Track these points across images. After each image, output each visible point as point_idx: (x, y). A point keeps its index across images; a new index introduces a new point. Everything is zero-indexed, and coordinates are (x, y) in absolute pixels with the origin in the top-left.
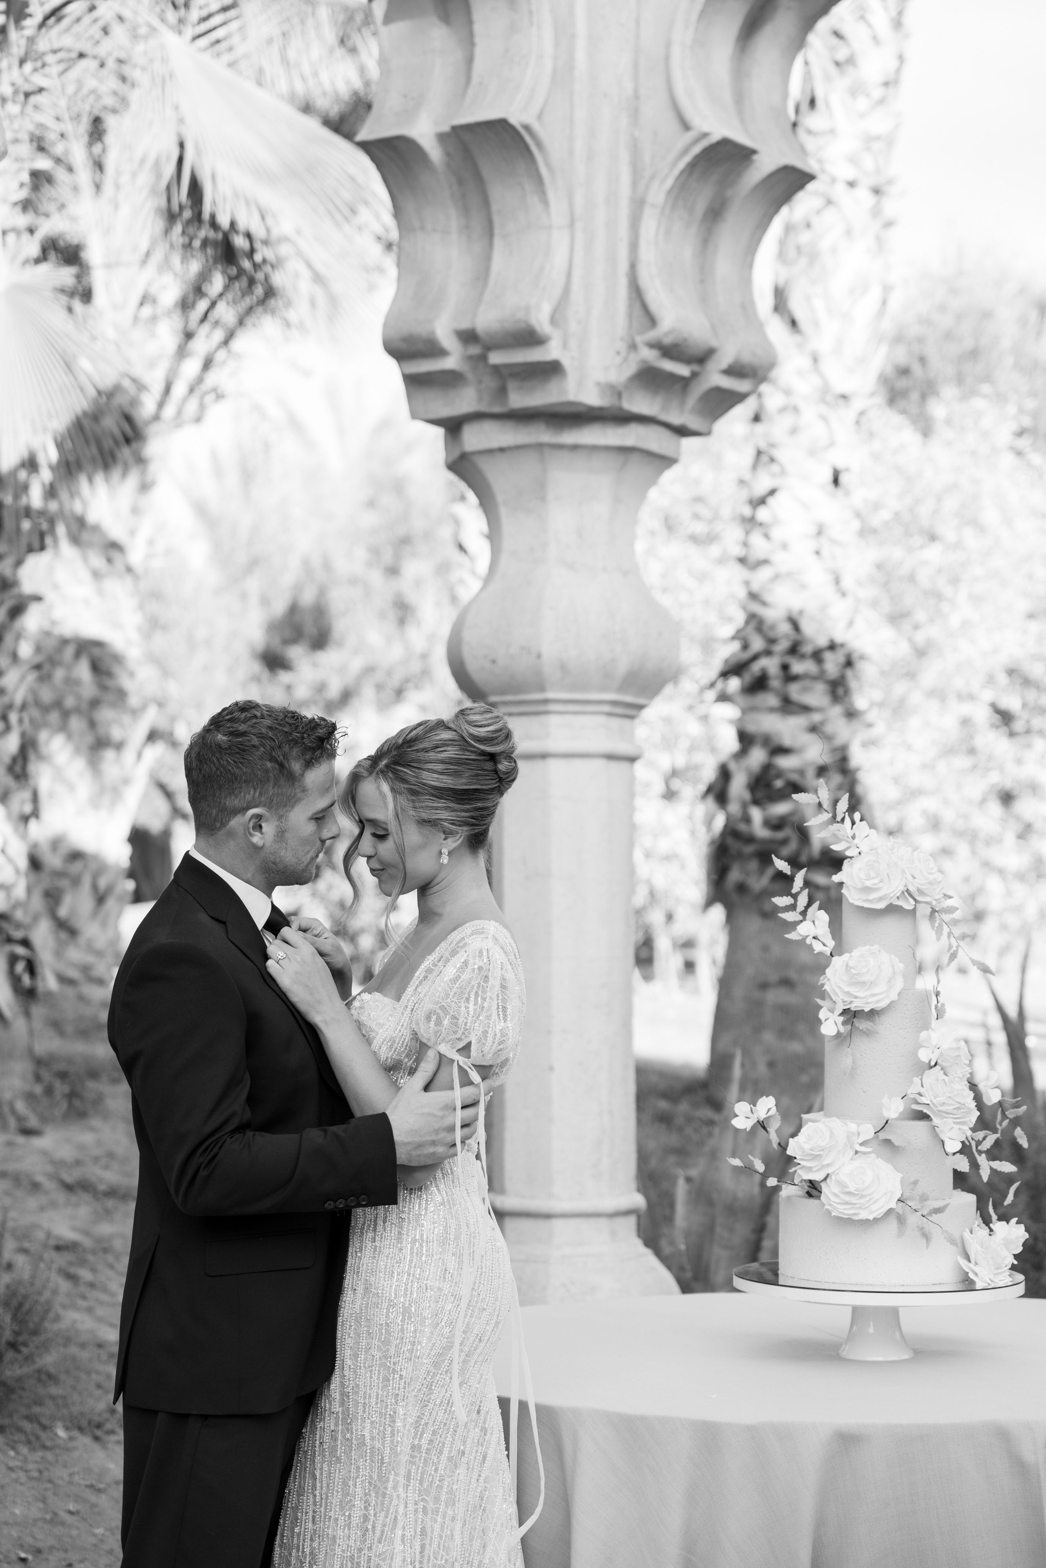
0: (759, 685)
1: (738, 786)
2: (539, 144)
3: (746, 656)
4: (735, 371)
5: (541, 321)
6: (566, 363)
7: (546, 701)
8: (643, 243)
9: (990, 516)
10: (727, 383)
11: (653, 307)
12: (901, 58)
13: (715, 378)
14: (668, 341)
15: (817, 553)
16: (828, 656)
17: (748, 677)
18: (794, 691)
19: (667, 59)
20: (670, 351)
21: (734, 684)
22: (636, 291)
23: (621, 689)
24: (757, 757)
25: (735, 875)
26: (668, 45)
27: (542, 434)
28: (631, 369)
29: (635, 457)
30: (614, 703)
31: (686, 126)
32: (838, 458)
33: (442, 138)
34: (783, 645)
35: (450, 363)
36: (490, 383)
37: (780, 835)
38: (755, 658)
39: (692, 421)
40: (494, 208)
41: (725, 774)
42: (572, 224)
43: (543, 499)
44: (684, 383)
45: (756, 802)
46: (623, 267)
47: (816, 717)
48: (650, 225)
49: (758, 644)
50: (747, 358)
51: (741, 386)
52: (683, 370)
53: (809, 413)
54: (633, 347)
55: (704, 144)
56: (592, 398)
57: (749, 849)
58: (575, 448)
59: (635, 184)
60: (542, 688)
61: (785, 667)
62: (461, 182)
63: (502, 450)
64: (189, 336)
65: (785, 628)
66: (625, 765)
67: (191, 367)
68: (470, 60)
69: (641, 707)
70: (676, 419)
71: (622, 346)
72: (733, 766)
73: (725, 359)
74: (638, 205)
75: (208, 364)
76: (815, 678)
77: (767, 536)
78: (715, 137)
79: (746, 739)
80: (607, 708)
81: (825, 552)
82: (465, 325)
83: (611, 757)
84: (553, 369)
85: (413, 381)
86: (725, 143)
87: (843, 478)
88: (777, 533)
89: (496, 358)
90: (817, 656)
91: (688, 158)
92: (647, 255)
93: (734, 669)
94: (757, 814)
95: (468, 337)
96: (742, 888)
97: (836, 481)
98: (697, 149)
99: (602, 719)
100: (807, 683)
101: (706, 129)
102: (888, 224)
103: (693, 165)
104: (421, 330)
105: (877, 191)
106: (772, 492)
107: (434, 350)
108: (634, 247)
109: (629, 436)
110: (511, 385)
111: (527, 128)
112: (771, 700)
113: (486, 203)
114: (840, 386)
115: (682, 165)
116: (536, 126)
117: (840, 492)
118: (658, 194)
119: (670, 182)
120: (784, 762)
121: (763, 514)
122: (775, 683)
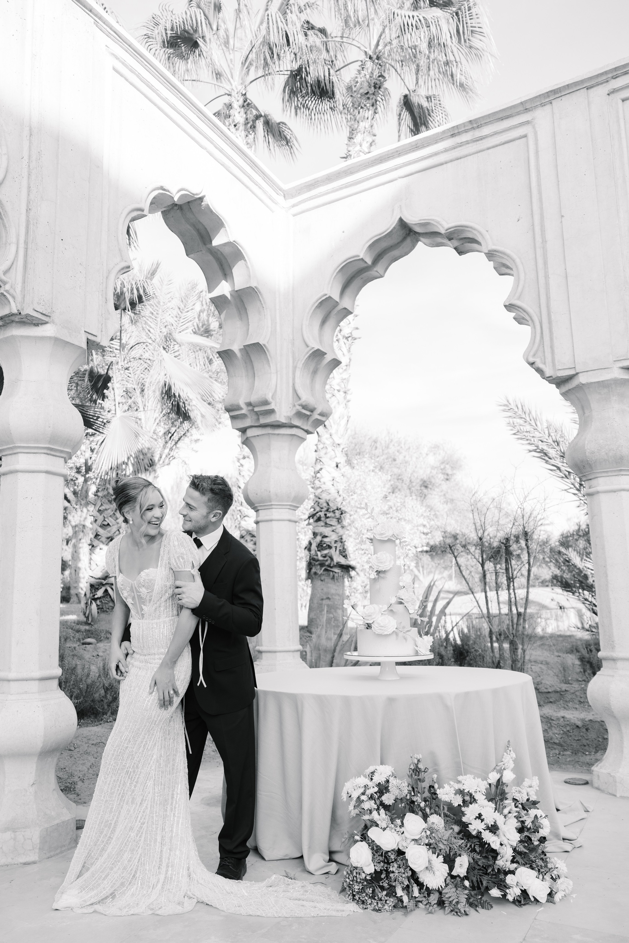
0: (319, 519)
1: (314, 547)
2: (268, 350)
3: (315, 512)
4: (321, 414)
5: (269, 398)
6: (276, 410)
7: (272, 505)
8: (296, 378)
9: (369, 487)
10: (319, 418)
11: (300, 395)
12: (350, 360)
13: (316, 416)
14: (304, 404)
15: (333, 485)
16: (336, 511)
17: (315, 518)
18: (328, 521)
19: (302, 329)
20: (304, 407)
21: (311, 521)
22: (295, 391)
23: (292, 501)
24: (319, 538)
25: (313, 570)
26: (302, 325)
27: (269, 431)
28: (294, 412)
29: (295, 437)
30: (290, 505)
31: (308, 346)
32: (338, 460)
33: (241, 350)
34: (325, 509)
35: (243, 412)
36: (255, 417)
37: (325, 559)
38: (317, 513)
39: (310, 429)
40: (255, 369)
41: (310, 544)
42: (277, 373)
43: (270, 449)
44: (308, 417)
45: (319, 551)
46: (291, 384)
47: (334, 528)
48: (298, 373)
49: (318, 509)
50: (325, 411)
51: (323, 419)
52: (308, 413)
53: (330, 449)
54: (294, 406)
55: (313, 350)
56: (283, 420)
57: (317, 563)
58: (278, 434)
59: (293, 363)
60: (271, 502)
61: (325, 515)
62: (245, 363)
63: (258, 436)
64: (166, 442)
65: (325, 505)
66: (294, 523)
67: (167, 451)
68: (248, 330)
69: (298, 507)
70: (306, 428)
71: (291, 406)
72: (312, 541)
73: (318, 411)
74: (295, 368)
75: (171, 449)
76: (333, 518)
77: (320, 481)
78: (315, 349)
79: (315, 534)
80: (288, 507)
81: (335, 485)
82: (248, 401)
83: (290, 521)
84: (272, 411)
85: (233, 418)
86: (318, 350)
87: (339, 465)
88: (322, 480)
89: (256, 409)
90: (334, 512)
91: (308, 355)
92: (297, 381)
93: (312, 516)
94: (319, 553)
95: (249, 404)
96: (315, 573)
97: (337, 466)
98: (311, 352)
99: (288, 510)
100: (331, 519)
101: (313, 346)
102: (349, 401)
103: (309, 357)
104: (235, 403)
105: (345, 393)
106: (321, 469)
107: (239, 408)
108: (294, 379)
109: (294, 431)
110: (261, 417)
111: (264, 345)
112: (321, 523)
113: (253, 368)
114: (337, 441)
115: (306, 357)
116: (267, 345)
117: (338, 469)
118: (300, 365)
119: (303, 361)
120: (325, 540)
121: (318, 475)
122: (323, 519)
